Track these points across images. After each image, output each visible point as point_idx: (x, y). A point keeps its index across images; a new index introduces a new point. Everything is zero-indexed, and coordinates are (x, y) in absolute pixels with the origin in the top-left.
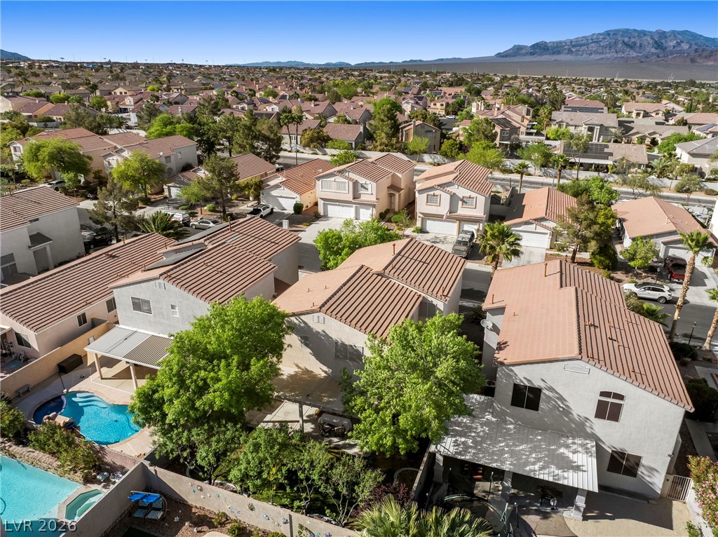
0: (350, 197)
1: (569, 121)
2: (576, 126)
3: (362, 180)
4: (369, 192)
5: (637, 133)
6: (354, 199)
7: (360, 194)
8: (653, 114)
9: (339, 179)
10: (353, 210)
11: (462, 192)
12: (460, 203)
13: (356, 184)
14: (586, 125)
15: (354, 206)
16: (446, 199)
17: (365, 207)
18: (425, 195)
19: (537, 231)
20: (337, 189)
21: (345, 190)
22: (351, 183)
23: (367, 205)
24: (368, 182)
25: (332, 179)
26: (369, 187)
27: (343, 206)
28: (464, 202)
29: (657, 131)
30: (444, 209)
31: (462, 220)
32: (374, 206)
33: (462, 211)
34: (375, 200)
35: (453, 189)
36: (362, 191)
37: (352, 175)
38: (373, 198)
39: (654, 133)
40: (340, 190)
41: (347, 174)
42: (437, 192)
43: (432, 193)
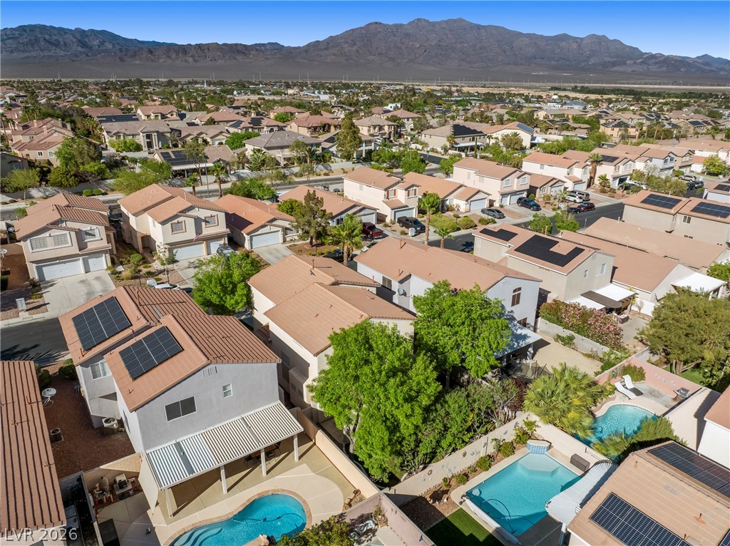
0: (75, 250)
1: (124, 131)
2: (133, 135)
3: (85, 227)
4: (98, 237)
5: (189, 135)
6: (80, 250)
7: (86, 243)
8: (169, 116)
9: (55, 232)
10: (80, 262)
11: (203, 214)
12: (203, 224)
13: (79, 234)
14: (143, 133)
15: (81, 258)
16: (190, 223)
17: (96, 255)
18: (169, 224)
19: (272, 230)
20: (56, 245)
21: (67, 243)
22: (73, 234)
23: (97, 253)
24: (94, 227)
25: (47, 234)
26: (97, 232)
27: (65, 263)
28: (207, 222)
29: (203, 131)
30: (191, 234)
31: (209, 239)
32: (105, 252)
33: (207, 231)
34: (106, 244)
35: (195, 213)
36: (88, 239)
37: (70, 224)
38: (104, 244)
39: (201, 133)
40: (59, 244)
41: (64, 225)
42: (180, 219)
43: (176, 221)
